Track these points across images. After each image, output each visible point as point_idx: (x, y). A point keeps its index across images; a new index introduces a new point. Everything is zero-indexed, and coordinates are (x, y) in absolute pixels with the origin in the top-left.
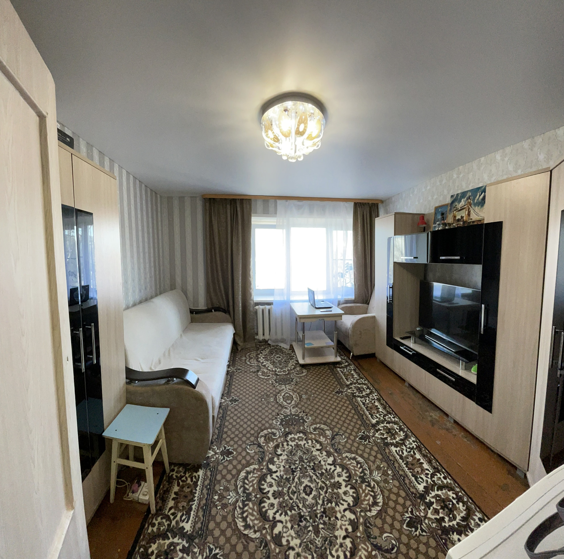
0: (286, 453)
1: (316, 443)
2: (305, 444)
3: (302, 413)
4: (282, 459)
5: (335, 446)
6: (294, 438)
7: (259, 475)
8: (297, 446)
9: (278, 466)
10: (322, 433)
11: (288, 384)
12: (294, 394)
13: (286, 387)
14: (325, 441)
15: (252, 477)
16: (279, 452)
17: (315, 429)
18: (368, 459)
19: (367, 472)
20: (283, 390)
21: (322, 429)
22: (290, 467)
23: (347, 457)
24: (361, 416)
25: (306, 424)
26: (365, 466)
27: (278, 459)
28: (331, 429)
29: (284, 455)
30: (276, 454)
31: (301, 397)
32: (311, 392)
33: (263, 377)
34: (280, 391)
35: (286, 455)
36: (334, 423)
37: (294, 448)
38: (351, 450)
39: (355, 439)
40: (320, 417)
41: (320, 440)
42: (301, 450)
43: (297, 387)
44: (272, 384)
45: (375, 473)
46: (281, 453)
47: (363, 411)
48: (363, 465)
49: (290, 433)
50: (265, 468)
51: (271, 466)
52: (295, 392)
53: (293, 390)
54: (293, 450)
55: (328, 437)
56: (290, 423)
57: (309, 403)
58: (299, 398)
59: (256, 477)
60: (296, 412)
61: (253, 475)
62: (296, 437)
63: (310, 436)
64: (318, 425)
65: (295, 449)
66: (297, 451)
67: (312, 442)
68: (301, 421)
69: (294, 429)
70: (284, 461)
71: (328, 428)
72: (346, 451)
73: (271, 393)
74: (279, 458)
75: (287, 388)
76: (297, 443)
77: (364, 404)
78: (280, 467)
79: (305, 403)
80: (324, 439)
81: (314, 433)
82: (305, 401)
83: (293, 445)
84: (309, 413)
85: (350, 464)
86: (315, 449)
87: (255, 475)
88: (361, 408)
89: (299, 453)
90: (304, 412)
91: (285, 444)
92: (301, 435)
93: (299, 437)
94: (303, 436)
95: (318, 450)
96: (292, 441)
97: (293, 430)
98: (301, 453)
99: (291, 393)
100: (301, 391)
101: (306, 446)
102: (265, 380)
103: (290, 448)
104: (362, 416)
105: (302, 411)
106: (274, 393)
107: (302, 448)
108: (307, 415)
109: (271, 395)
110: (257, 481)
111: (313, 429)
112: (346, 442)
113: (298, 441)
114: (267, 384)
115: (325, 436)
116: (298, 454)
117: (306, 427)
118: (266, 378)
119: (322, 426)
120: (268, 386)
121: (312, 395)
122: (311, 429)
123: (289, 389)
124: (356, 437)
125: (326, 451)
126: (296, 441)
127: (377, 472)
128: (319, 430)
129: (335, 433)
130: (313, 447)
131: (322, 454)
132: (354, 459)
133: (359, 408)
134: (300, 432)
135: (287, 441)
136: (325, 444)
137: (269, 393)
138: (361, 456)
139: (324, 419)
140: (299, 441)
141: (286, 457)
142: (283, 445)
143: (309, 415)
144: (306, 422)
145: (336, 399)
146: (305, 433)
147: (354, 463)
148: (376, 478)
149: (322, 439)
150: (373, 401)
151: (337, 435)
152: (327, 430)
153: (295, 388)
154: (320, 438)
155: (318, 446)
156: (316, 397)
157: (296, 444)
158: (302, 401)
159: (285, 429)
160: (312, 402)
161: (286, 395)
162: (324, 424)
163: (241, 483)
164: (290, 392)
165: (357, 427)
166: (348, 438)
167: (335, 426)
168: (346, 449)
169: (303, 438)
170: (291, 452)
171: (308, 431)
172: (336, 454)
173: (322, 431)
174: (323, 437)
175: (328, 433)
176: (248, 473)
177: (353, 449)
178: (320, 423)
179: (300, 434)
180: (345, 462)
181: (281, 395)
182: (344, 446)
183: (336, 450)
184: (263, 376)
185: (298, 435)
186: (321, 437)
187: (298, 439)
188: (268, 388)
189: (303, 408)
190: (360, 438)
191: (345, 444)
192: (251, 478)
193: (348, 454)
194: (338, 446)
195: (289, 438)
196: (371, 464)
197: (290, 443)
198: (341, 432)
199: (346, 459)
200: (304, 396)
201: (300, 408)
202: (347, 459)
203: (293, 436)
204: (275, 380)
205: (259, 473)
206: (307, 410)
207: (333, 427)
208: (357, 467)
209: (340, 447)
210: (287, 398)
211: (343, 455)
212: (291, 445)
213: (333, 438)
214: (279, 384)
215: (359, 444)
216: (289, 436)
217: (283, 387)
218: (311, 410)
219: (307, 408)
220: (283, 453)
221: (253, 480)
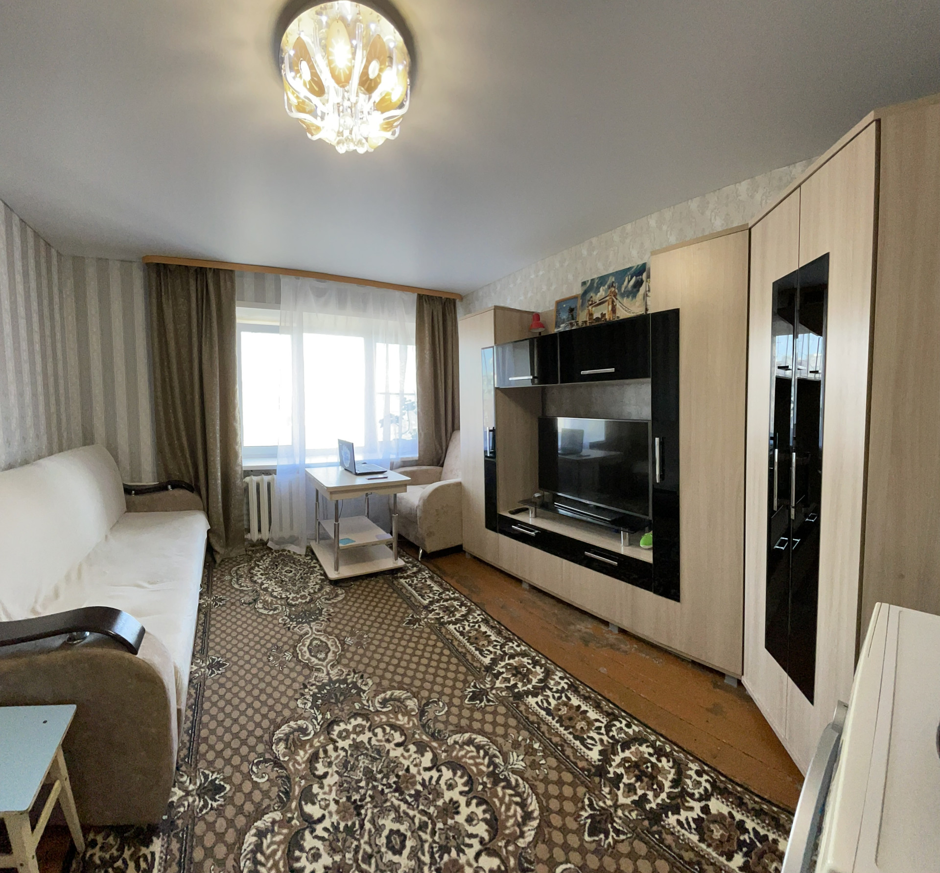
0: (335, 768)
1: (392, 732)
2: (370, 739)
3: (352, 674)
4: (329, 786)
5: (429, 728)
6: (346, 730)
7: (286, 836)
8: (356, 746)
9: (322, 803)
10: (399, 706)
11: (314, 620)
12: (328, 639)
13: (311, 628)
14: (409, 723)
15: (272, 843)
16: (321, 769)
17: (384, 702)
18: (494, 733)
19: (499, 761)
20: (307, 633)
21: (398, 699)
22: (349, 798)
23: (456, 742)
24: (462, 657)
25: (364, 696)
26: (493, 750)
27: (322, 787)
28: (415, 695)
29: (332, 775)
30: (314, 775)
31: (343, 643)
32: (360, 630)
33: (266, 612)
34: (301, 636)
35: (337, 772)
36: (417, 683)
37: (349, 752)
38: (461, 727)
39: (462, 702)
40: (388, 675)
41: (398, 722)
42: (366, 755)
43: (333, 625)
44: (285, 624)
45: (513, 757)
46: (326, 770)
47: (464, 646)
48: (489, 749)
49: (335, 722)
50: (295, 816)
51: (308, 809)
52: (330, 634)
53: (325, 631)
54: (350, 759)
55: (413, 713)
56: (333, 701)
57: (361, 651)
58: (339, 645)
59: (279, 843)
60: (340, 675)
61: (273, 836)
62: (350, 727)
63: (376, 718)
64: (389, 693)
65: (352, 755)
66: (357, 759)
67: (384, 730)
68: (354, 691)
69: (342, 710)
70: (334, 788)
71: (409, 694)
72: (452, 731)
73: (285, 643)
74: (322, 783)
75: (314, 628)
76: (354, 739)
77: (462, 634)
78: (327, 806)
79: (354, 653)
80: (406, 718)
81: (384, 710)
82: (353, 649)
83: (347, 747)
84: (365, 671)
85: (464, 756)
86: (392, 745)
87: (278, 838)
88: (460, 642)
89: (363, 762)
90: (355, 673)
91: (330, 747)
92: (359, 720)
93: (355, 727)
94: (364, 723)
95: (398, 745)
96: (344, 739)
97: (340, 713)
98: (367, 761)
99: (324, 639)
100: (341, 630)
101: (374, 742)
102: (269, 619)
103: (343, 754)
104: (464, 655)
105: (351, 670)
106: (291, 642)
107: (367, 749)
108: (362, 677)
109: (286, 647)
110: (283, 852)
111: (380, 703)
112: (448, 713)
113: (355, 736)
114: (275, 625)
115: (407, 713)
116: (361, 764)
117: (365, 702)
118: (271, 613)
119: (397, 693)
120: (277, 629)
121: (365, 636)
122: (377, 705)
123: (318, 631)
124: (463, 698)
125: (414, 744)
126: (352, 736)
127: (515, 754)
128: (392, 702)
129: (424, 702)
130: (388, 741)
131: (408, 751)
132: (470, 742)
133: (456, 643)
134: (355, 715)
135: (334, 742)
136: (408, 729)
137: (280, 644)
138: (482, 732)
139: (398, 678)
140: (358, 736)
141: (336, 778)
142: (325, 752)
143: (366, 676)
144: (364, 692)
145: (412, 636)
146: (366, 717)
147: (472, 751)
148: (516, 766)
149: (402, 720)
150: (477, 625)
151: (427, 704)
152: (407, 698)
153: (328, 626)
154: (397, 719)
155: (398, 738)
156: (373, 639)
157: (351, 743)
158: (348, 650)
159: (324, 714)
160: (367, 649)
161: (315, 642)
162: (399, 690)
163: (248, 862)
164: (321, 635)
165: (461, 679)
166: (450, 704)
167: (422, 688)
168: (451, 728)
169: (363, 727)
170: (345, 764)
171: (371, 709)
172: (435, 744)
173: (399, 704)
174: (403, 715)
175: (412, 704)
176: (261, 834)
177: (464, 722)
178: (392, 688)
179: (356, 719)
180: (454, 754)
181: (304, 645)
182: (446, 723)
183: (433, 735)
184: (266, 609)
185: (354, 722)
186: (400, 716)
187: (354, 731)
188: (278, 632)
189: (353, 664)
190: (471, 699)
191: (448, 717)
192: (268, 847)
193: (457, 737)
194: (434, 726)
195: (335, 733)
196: (500, 740)
197: (340, 744)
198: (434, 697)
199: (456, 748)
200: (349, 641)
201: (345, 666)
202: (457, 746)
203: (342, 726)
204: (289, 617)
205: (285, 831)
206: (361, 667)
207: (417, 689)
208: (479, 757)
209: (440, 726)
210: (316, 649)
211: (448, 741)
212: (343, 749)
213: (422, 712)
214: (298, 623)
215: (472, 710)
216: (336, 727)
217: (306, 628)
218: (368, 665)
219: (359, 662)
220: (330, 771)
221: (274, 852)
